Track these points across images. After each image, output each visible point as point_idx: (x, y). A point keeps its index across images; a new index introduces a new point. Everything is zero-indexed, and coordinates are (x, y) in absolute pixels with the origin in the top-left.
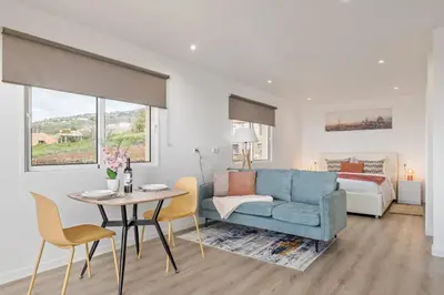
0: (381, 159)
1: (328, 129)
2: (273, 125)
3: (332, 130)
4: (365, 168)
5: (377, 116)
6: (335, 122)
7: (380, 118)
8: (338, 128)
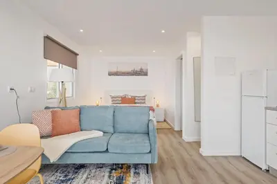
0: (144, 95)
1: (110, 74)
2: (76, 68)
3: (113, 75)
4: (136, 101)
5: (140, 68)
6: (114, 70)
7: (141, 69)
8: (116, 74)
